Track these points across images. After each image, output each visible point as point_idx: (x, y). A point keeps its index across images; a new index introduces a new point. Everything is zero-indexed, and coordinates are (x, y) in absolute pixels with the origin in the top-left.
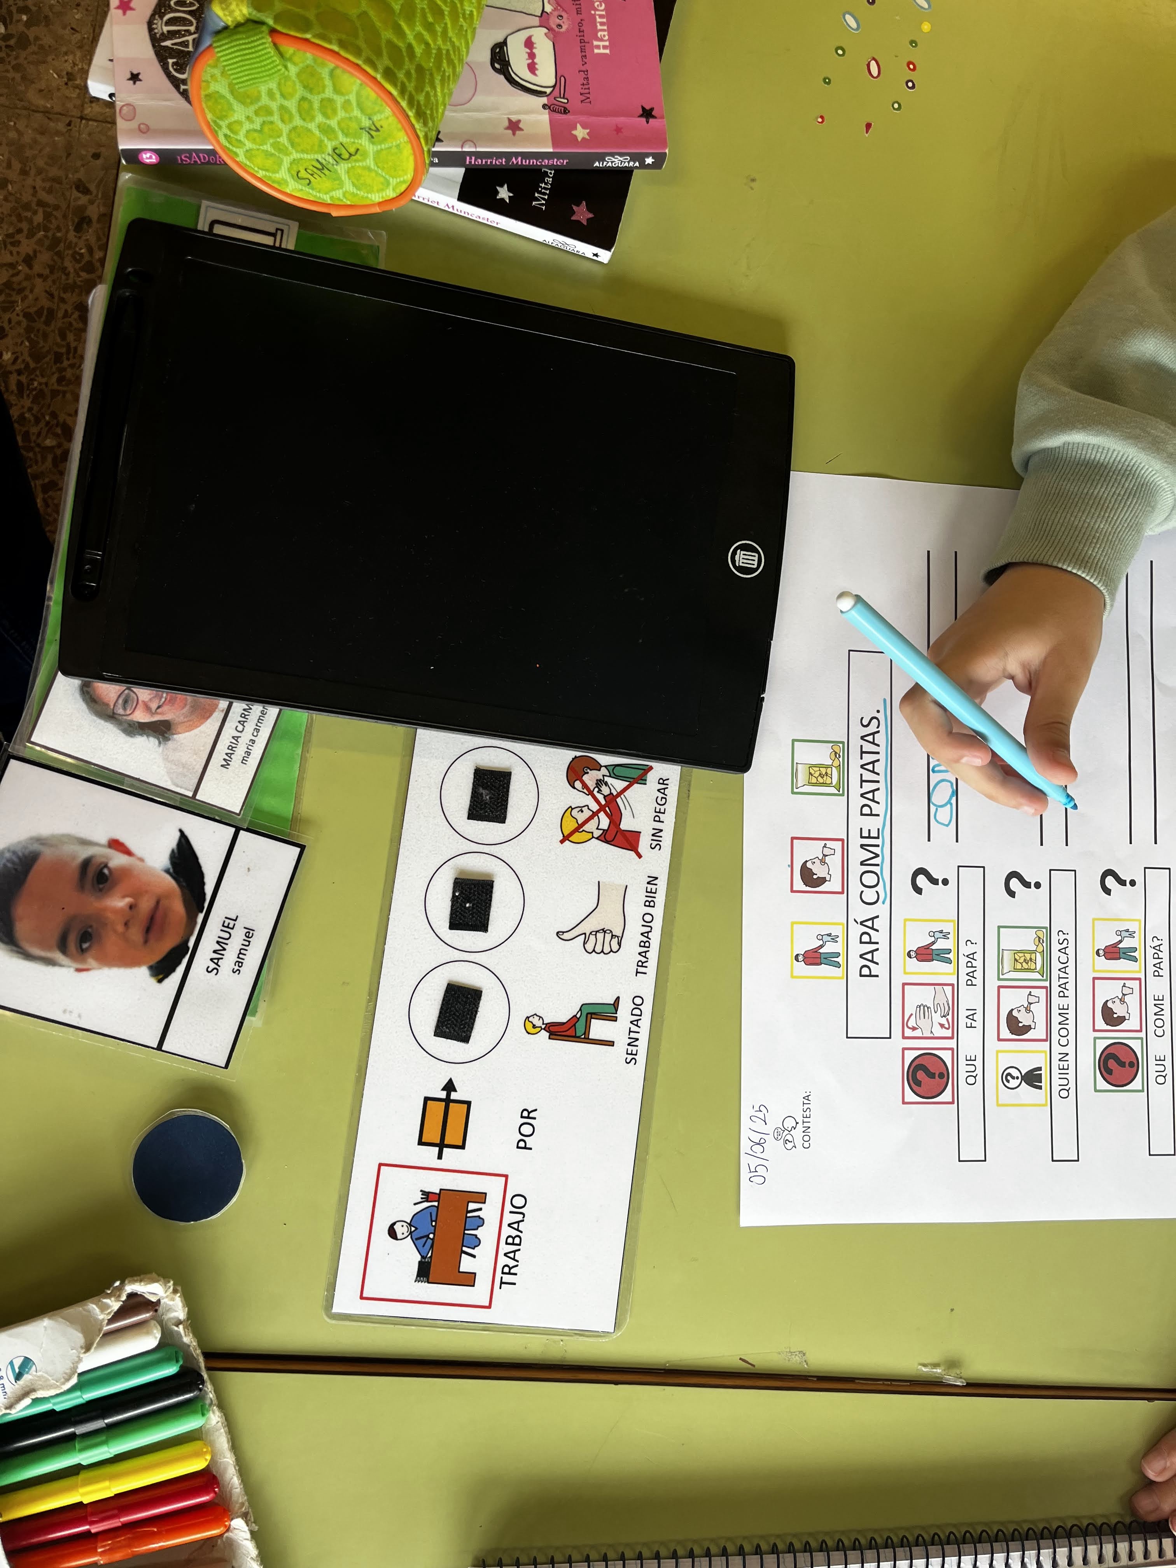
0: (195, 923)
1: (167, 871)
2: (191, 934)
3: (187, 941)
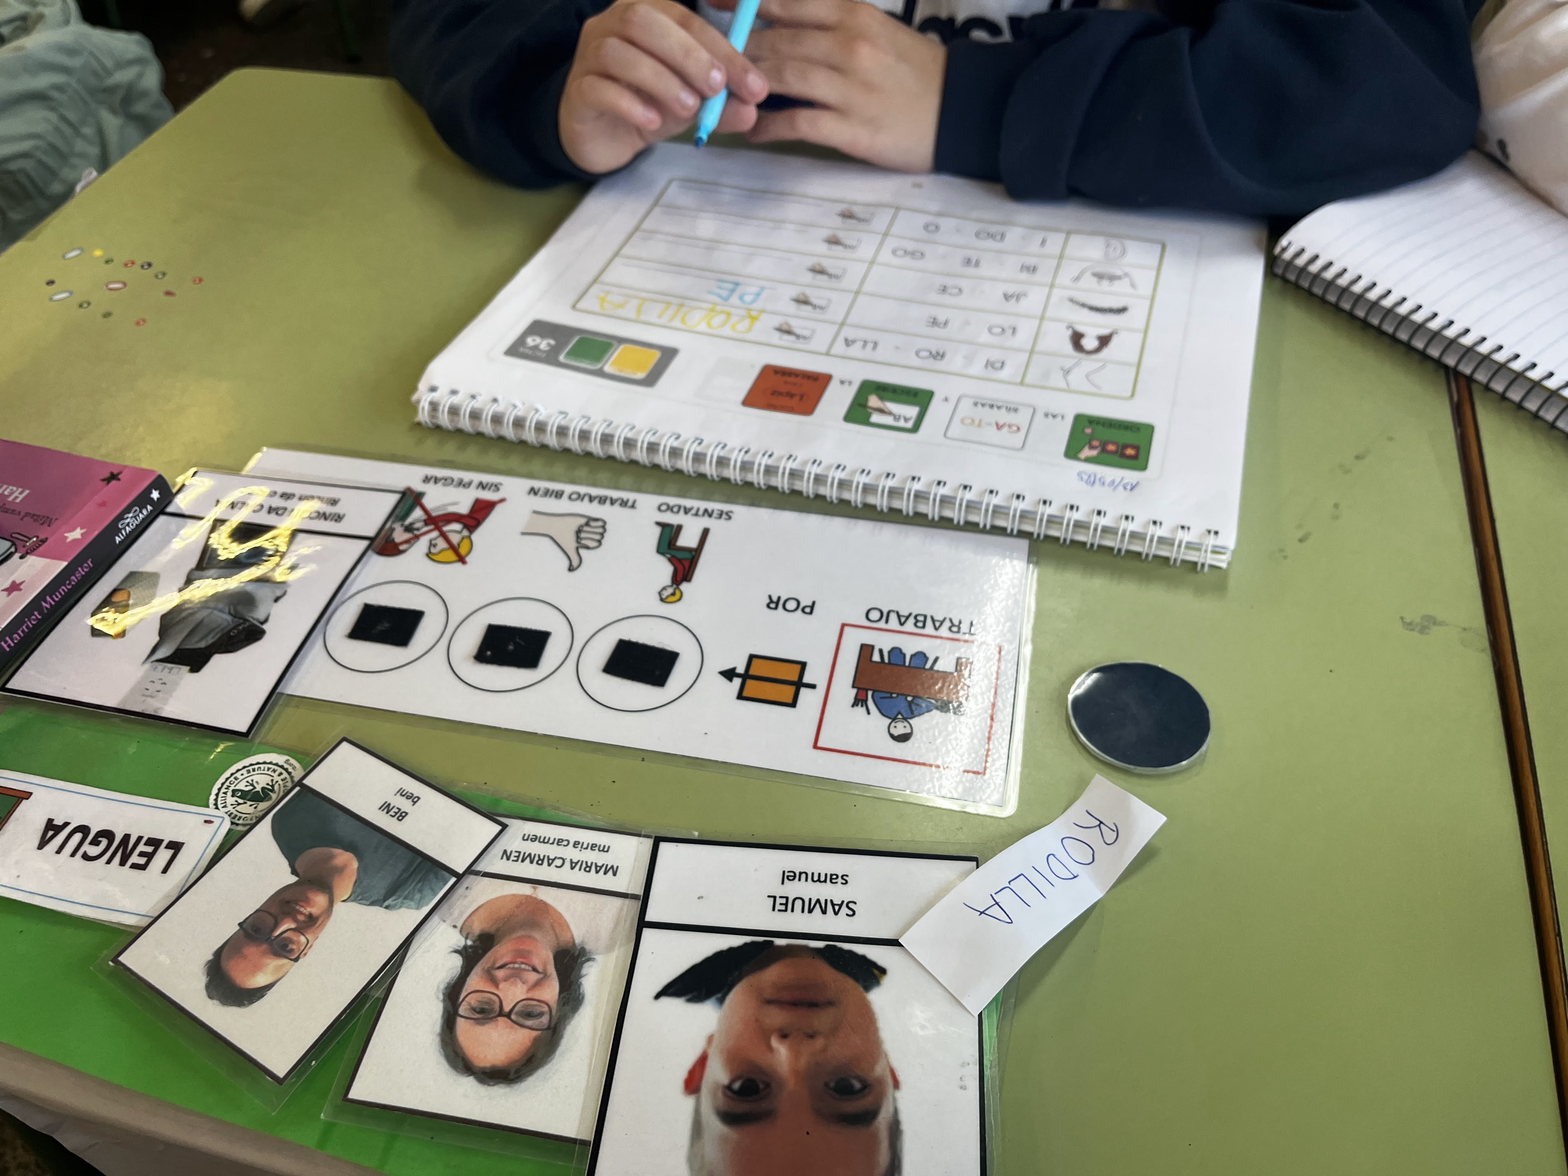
0: (789, 947)
1: (721, 1001)
2: (806, 948)
3: (817, 951)
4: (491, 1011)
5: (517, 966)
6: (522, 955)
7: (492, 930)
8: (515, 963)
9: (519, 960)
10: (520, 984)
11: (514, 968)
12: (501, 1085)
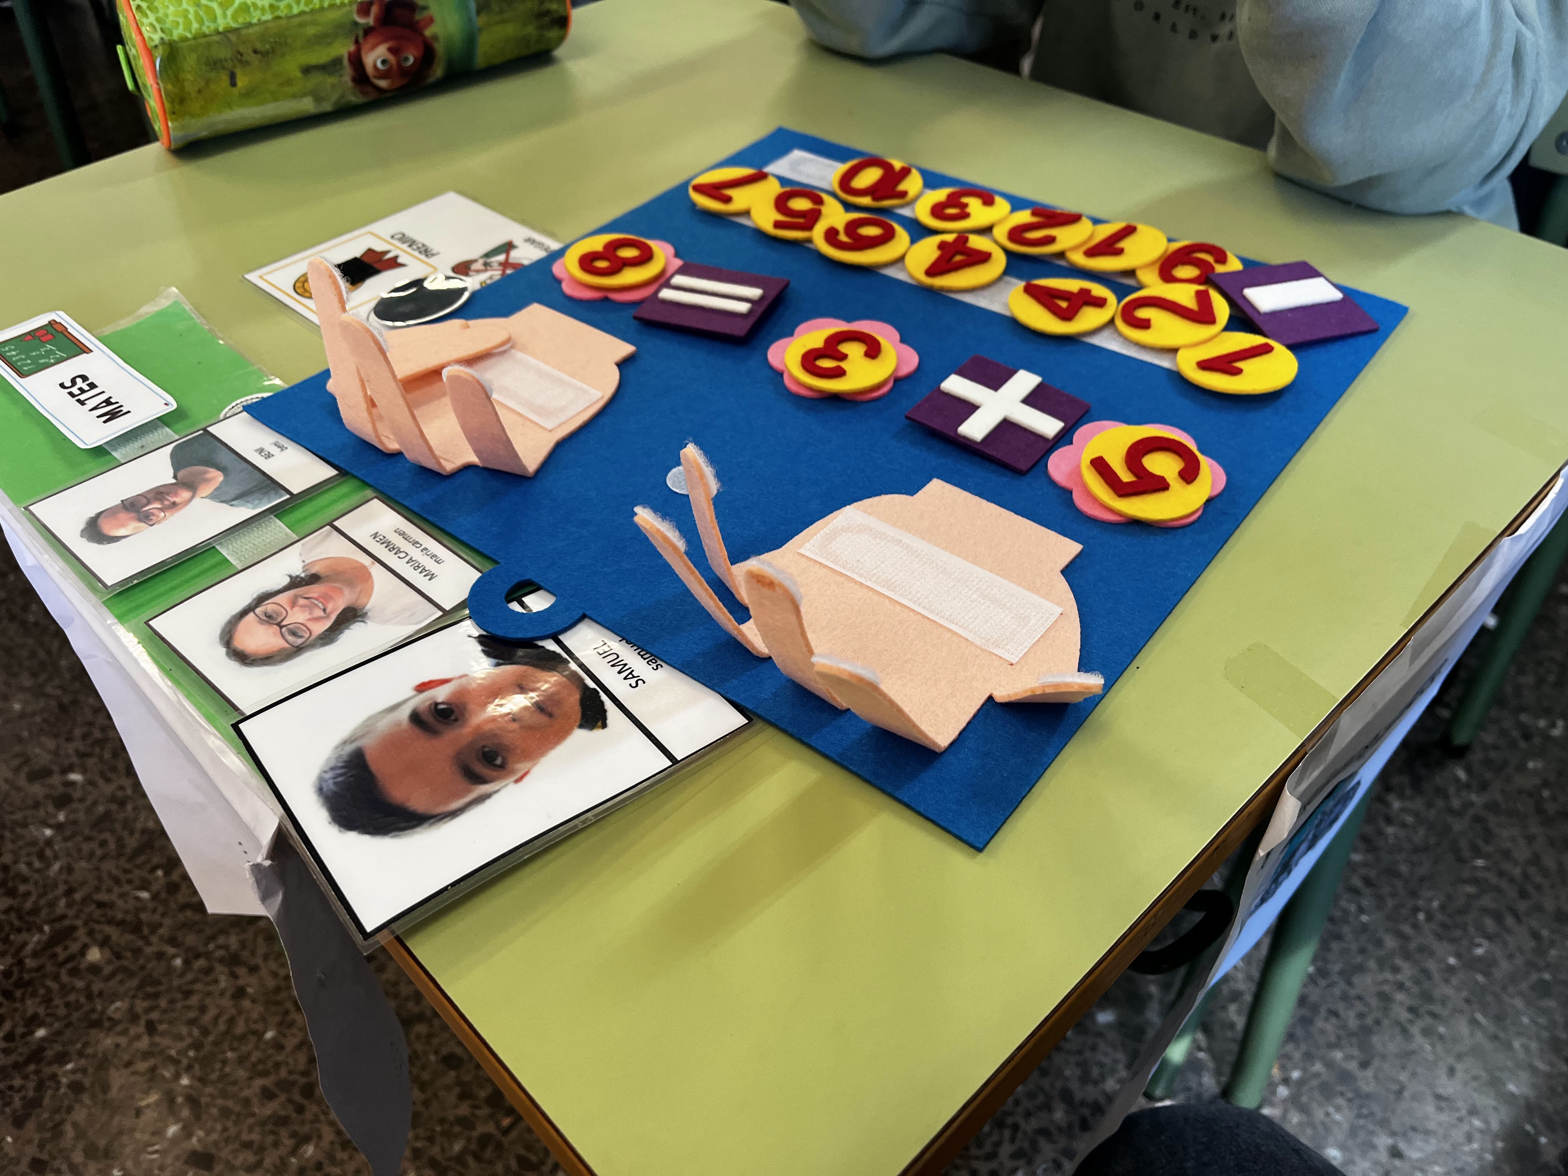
3: (586, 686)
4: (275, 619)
5: (316, 602)
6: (326, 598)
7: (322, 575)
8: (316, 599)
9: (321, 600)
10: (307, 613)
11: (312, 602)
12: (237, 663)
